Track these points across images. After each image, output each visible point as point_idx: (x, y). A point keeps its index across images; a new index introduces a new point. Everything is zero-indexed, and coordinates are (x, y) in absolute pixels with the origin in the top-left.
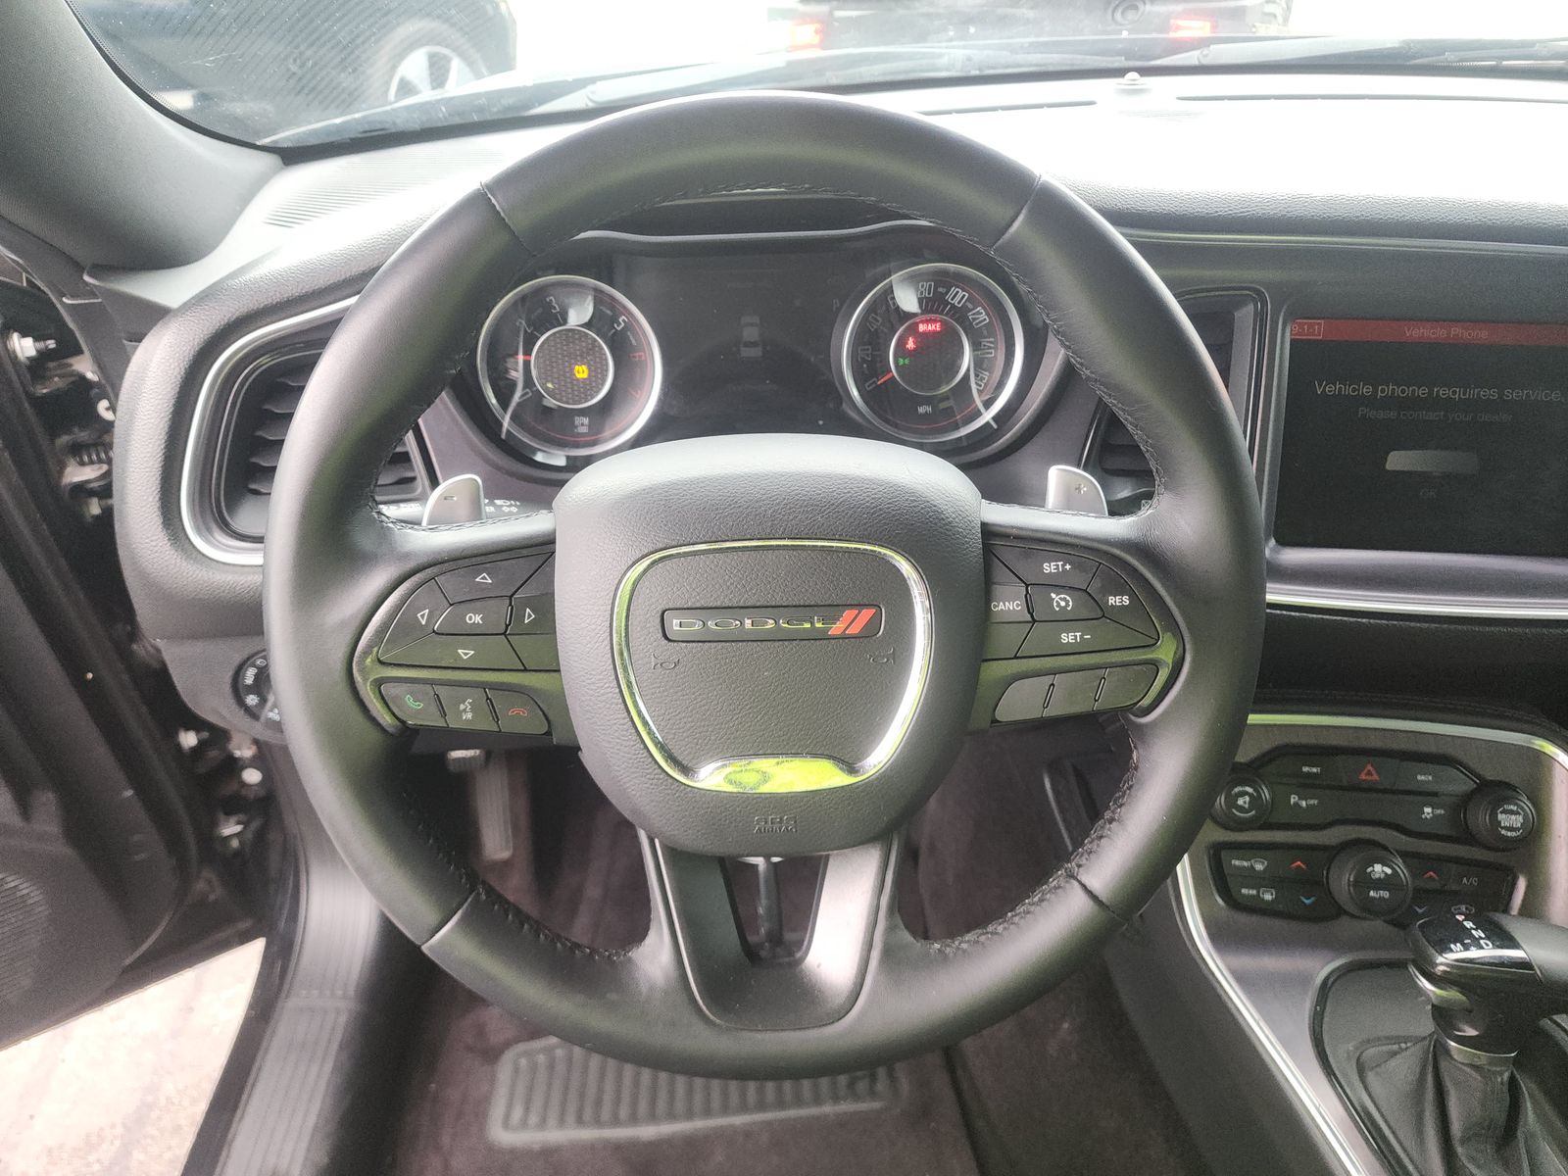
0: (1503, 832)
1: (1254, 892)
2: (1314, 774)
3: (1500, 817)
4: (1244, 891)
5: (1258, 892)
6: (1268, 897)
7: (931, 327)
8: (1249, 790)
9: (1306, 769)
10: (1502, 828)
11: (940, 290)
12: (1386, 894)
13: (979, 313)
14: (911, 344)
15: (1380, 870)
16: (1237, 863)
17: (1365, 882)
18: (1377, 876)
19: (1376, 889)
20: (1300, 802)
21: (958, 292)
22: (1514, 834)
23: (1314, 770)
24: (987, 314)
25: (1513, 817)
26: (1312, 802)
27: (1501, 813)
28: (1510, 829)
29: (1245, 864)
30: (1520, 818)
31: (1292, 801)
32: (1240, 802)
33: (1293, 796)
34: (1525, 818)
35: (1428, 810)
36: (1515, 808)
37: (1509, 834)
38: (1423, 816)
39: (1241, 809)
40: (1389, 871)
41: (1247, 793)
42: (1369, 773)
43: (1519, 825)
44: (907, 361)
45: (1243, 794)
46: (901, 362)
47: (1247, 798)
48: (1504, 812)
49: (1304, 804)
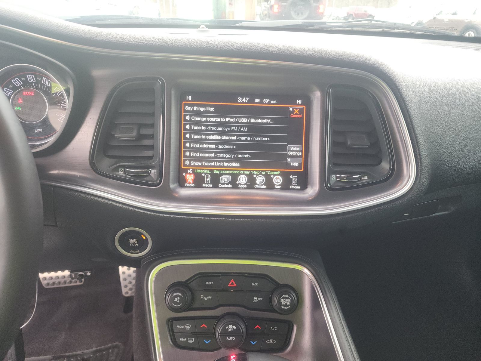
0: (283, 307)
1: (186, 339)
2: (210, 285)
3: (282, 300)
4: (181, 339)
5: (187, 340)
6: (191, 341)
8: (180, 294)
9: (207, 283)
10: (282, 305)
12: (233, 338)
15: (231, 327)
16: (179, 327)
17: (225, 333)
18: (230, 330)
19: (230, 336)
20: (204, 298)
22: (287, 308)
23: (211, 283)
25: (287, 300)
26: (209, 297)
27: (282, 299)
28: (286, 305)
29: (182, 327)
30: (289, 301)
31: (201, 297)
32: (176, 300)
33: (201, 295)
34: (292, 300)
35: (256, 298)
36: (287, 296)
37: (285, 308)
38: (254, 301)
39: (176, 303)
40: (235, 328)
41: (178, 296)
42: (232, 284)
43: (289, 304)
45: (177, 296)
47: (179, 298)
48: (284, 298)
49: (206, 298)
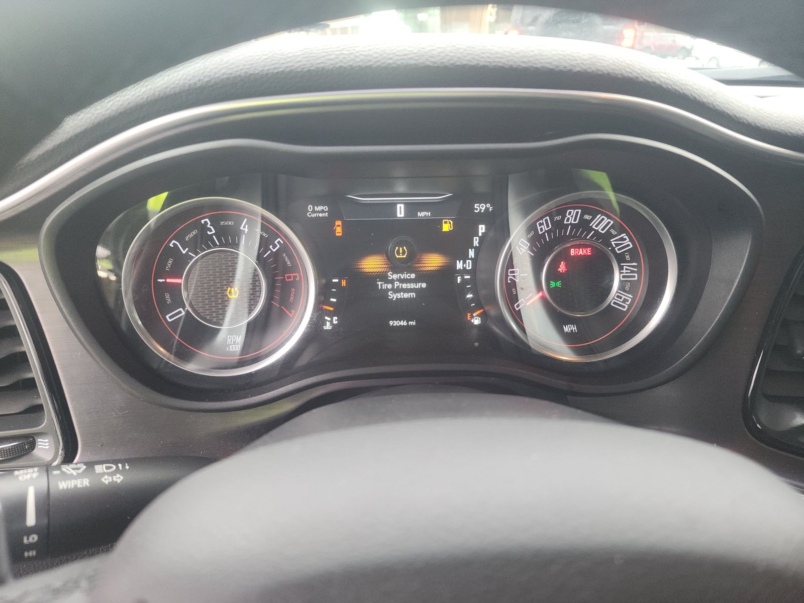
7: (581, 252)
11: (587, 217)
13: (622, 239)
14: (562, 268)
21: (603, 219)
24: (631, 240)
44: (559, 284)
46: (553, 284)
